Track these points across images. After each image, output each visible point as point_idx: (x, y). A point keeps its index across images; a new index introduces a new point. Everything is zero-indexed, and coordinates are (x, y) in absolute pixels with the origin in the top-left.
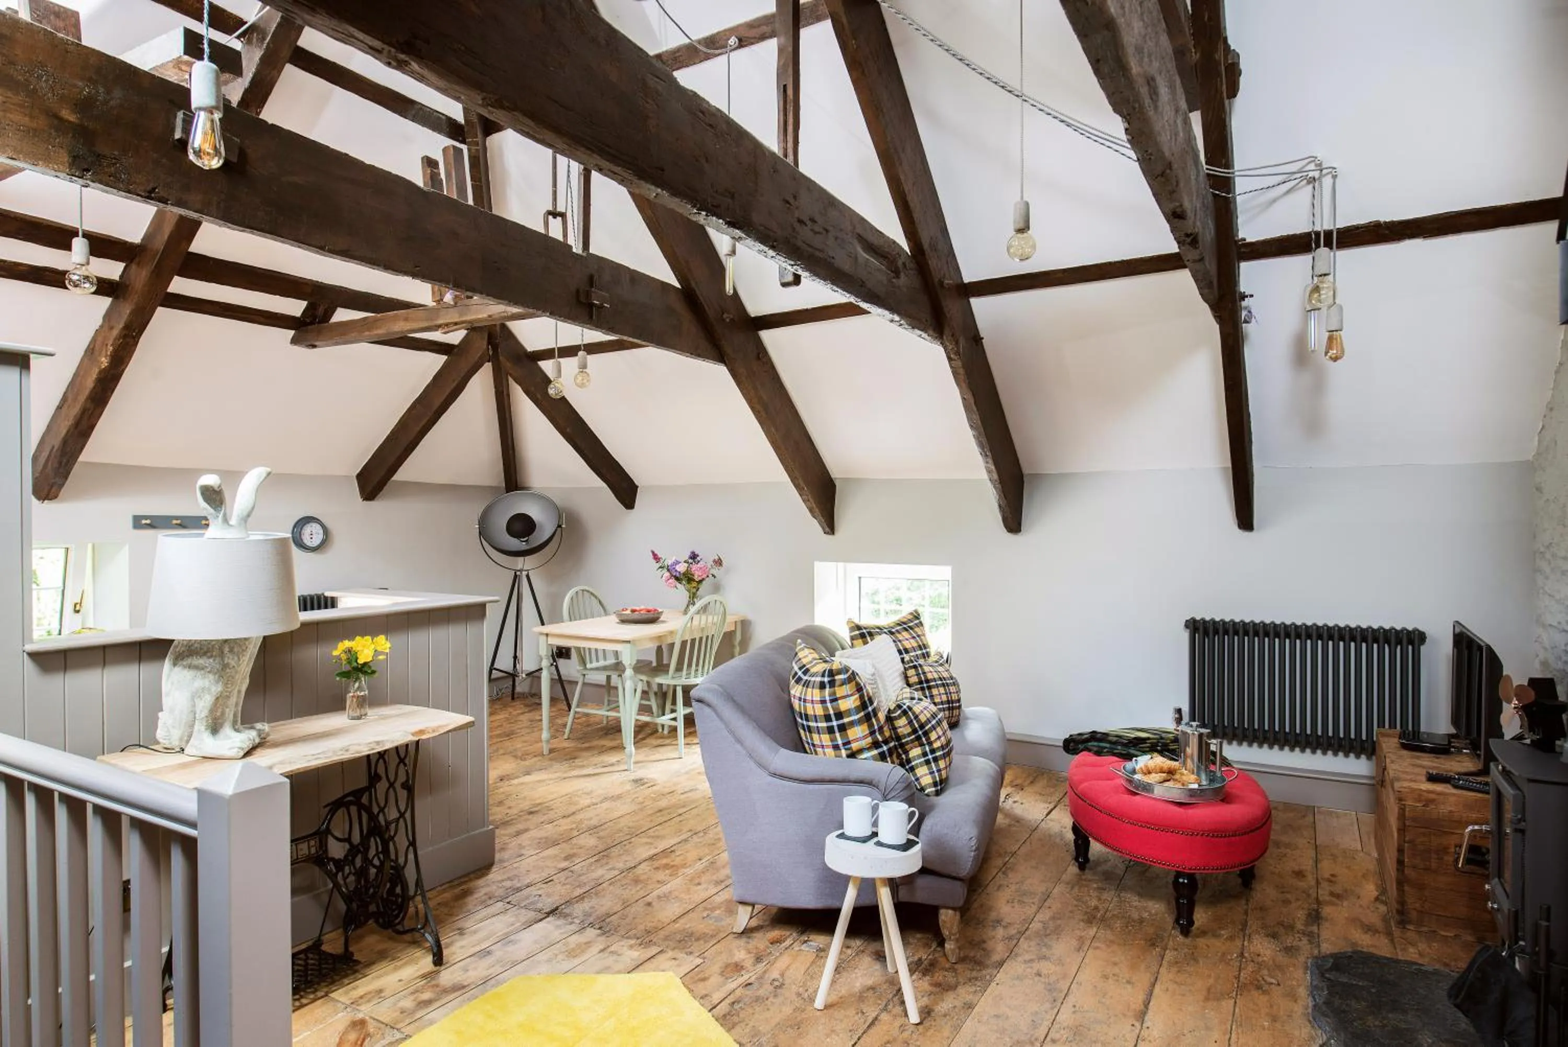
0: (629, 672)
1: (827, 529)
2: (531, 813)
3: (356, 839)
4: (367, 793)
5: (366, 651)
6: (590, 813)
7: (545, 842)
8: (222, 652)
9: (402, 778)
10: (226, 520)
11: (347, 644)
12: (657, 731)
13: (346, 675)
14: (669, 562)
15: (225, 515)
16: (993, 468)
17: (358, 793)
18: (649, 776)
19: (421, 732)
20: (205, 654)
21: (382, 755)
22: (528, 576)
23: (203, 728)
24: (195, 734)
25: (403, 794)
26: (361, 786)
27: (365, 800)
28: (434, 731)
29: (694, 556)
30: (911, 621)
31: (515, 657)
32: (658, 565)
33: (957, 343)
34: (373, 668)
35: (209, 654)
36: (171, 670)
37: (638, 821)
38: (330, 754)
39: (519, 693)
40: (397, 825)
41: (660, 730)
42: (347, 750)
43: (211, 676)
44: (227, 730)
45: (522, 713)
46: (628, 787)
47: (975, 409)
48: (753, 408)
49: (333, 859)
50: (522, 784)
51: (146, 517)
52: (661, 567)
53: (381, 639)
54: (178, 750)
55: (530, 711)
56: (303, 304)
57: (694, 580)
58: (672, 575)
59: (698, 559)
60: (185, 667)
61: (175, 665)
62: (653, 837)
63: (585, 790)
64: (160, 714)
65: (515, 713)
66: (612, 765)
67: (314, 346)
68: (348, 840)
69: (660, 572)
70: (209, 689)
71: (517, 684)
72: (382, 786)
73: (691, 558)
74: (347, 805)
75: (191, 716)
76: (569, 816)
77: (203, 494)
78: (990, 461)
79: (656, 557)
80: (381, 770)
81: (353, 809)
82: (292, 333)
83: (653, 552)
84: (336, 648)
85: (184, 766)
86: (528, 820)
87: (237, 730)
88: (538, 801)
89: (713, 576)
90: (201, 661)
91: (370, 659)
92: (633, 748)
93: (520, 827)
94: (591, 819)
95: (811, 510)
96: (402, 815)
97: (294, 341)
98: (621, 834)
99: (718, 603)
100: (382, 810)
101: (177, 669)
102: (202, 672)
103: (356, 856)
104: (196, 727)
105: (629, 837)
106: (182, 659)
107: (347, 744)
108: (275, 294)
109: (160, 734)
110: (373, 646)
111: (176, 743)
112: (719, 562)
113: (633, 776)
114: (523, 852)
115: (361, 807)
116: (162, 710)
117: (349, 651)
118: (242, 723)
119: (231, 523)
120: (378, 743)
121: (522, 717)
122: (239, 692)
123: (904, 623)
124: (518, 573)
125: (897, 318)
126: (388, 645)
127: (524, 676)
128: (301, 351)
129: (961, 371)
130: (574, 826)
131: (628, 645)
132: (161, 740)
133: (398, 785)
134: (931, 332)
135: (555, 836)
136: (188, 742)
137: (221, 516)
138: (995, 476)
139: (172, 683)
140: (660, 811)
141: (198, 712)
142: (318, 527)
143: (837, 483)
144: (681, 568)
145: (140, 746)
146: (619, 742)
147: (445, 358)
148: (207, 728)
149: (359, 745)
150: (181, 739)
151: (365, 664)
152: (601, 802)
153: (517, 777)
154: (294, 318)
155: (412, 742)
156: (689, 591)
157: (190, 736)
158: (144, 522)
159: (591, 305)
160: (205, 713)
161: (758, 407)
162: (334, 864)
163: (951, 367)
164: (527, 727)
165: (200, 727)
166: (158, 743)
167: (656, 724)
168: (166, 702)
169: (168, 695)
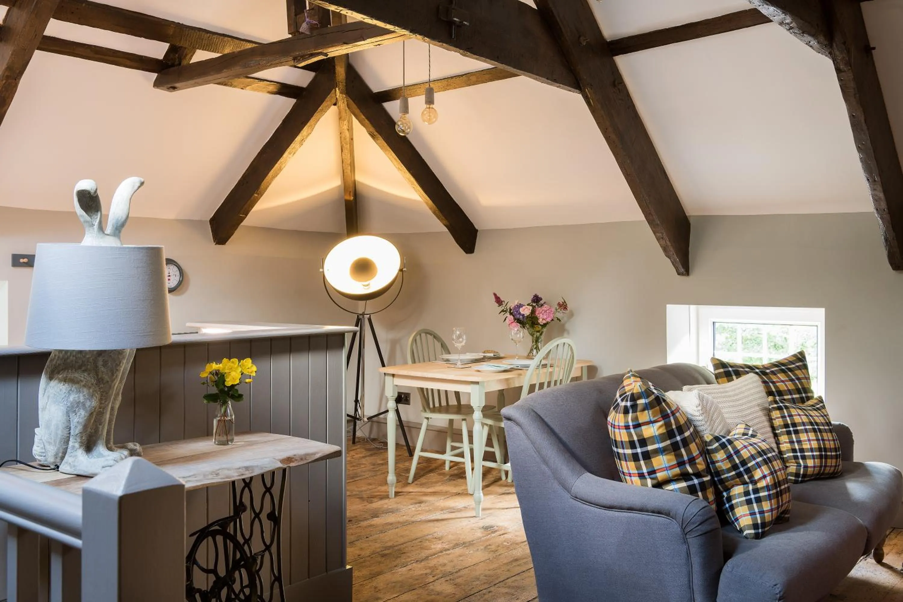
0: (477, 415)
1: (682, 270)
2: (383, 556)
3: (222, 572)
4: (232, 524)
5: (233, 374)
6: (442, 560)
7: (401, 586)
8: (97, 367)
9: (267, 509)
10: (101, 229)
11: (214, 366)
12: (500, 479)
13: (212, 398)
14: (512, 305)
15: (100, 222)
16: (881, 195)
17: (224, 523)
18: (500, 524)
19: (289, 460)
20: (80, 367)
21: (247, 483)
22: (370, 320)
23: (77, 445)
24: (69, 451)
25: (267, 525)
26: (226, 516)
27: (230, 530)
28: (302, 459)
29: (537, 299)
30: (792, 363)
31: (356, 401)
32: (501, 308)
33: (849, 52)
34: (240, 392)
35: (83, 368)
36: (48, 384)
37: (494, 570)
38: (201, 477)
39: (358, 438)
40: (263, 557)
41: (504, 478)
42: (217, 474)
43: (86, 391)
44: (101, 449)
45: (364, 457)
46: (479, 534)
47: (865, 127)
48: (607, 139)
49: (199, 591)
50: (371, 526)
51: (24, 256)
52: (503, 311)
53: (248, 362)
54: (52, 467)
55: (371, 455)
56: (166, 46)
57: (538, 324)
58: (515, 319)
59: (542, 302)
60: (60, 381)
61: (51, 378)
62: (513, 587)
63: (436, 535)
64: (37, 430)
65: (357, 456)
66: (459, 510)
67: (174, 88)
68: (214, 571)
69: (502, 316)
70: (84, 405)
71: (357, 428)
72: (246, 517)
73: (533, 301)
74: (214, 534)
75: (66, 432)
76: (421, 561)
77: (80, 201)
78: (879, 188)
79: (499, 301)
80: (246, 500)
81: (220, 539)
82: (155, 75)
83: (495, 295)
84: (204, 370)
85: (57, 483)
86: (380, 563)
87: (110, 449)
88: (390, 544)
89: (558, 319)
90: (77, 375)
91: (237, 382)
92: (482, 494)
93: (375, 569)
94: (445, 565)
95: (665, 249)
96: (268, 548)
97: (157, 84)
98: (478, 582)
99: (566, 346)
100: (247, 541)
101: (53, 383)
102: (77, 386)
103: (222, 588)
104: (71, 444)
105: (486, 586)
106: (58, 373)
107: (217, 467)
108: (140, 36)
109: (36, 450)
110: (240, 369)
111: (51, 459)
112: (563, 306)
113: (481, 524)
114: (380, 595)
115: (227, 536)
116: (38, 426)
117: (217, 373)
118: (115, 443)
119: (106, 232)
120: (247, 468)
121: (364, 461)
122: (112, 409)
123: (783, 364)
124: (361, 317)
125: (788, 20)
126: (254, 368)
127: (366, 419)
128: (162, 93)
129: (852, 84)
130: (428, 571)
131: (476, 387)
132: (37, 457)
133: (263, 516)
134: (822, 38)
135: (411, 580)
136: (62, 458)
137: (96, 223)
138: (884, 205)
139: (48, 397)
140: (516, 560)
141: (72, 427)
142: (176, 269)
143: (691, 221)
144: (526, 311)
145: (17, 461)
146: (463, 488)
147: (293, 101)
148: (82, 444)
149: (228, 469)
150: (56, 456)
151: (233, 386)
152: (454, 548)
153: (366, 519)
154: (157, 61)
155: (279, 468)
156: (532, 335)
157: (65, 453)
158: (22, 260)
159: (451, 23)
160: (80, 428)
161: (613, 136)
162: (200, 596)
163: (840, 80)
164: (370, 471)
165: (74, 443)
166: (35, 460)
167: (500, 471)
168: (43, 417)
169: (44, 409)
